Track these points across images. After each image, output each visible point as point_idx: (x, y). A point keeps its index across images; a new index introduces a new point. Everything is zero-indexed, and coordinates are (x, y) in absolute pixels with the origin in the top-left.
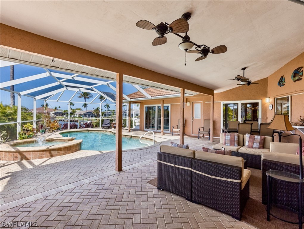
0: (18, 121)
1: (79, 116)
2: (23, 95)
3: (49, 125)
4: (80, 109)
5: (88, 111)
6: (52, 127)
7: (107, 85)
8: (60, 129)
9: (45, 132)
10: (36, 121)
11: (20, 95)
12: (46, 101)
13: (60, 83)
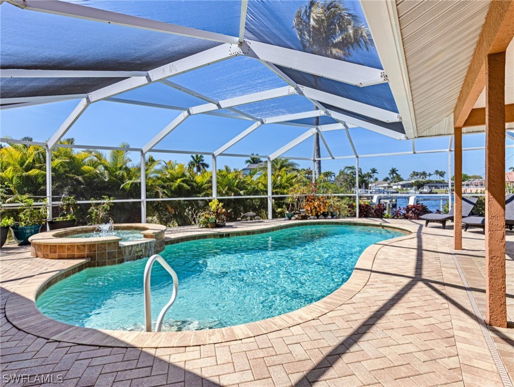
0: (213, 196)
6: (307, 210)
7: (296, 92)
8: (331, 214)
9: (292, 217)
10: (271, 196)
11: (213, 156)
12: (315, 161)
13: (262, 122)
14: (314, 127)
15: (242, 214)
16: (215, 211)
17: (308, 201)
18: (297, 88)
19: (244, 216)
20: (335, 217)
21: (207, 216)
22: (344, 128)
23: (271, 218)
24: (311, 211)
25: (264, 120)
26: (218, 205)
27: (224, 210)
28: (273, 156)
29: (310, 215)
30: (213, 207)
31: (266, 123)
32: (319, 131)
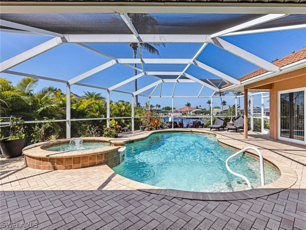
0: (107, 117)
1: (216, 115)
2: (111, 91)
3: (150, 123)
4: (219, 108)
5: (224, 110)
6: (152, 125)
7: (193, 63)
8: (161, 127)
9: (144, 129)
10: (134, 117)
11: (108, 91)
12: (150, 97)
13: (145, 74)
14: (161, 79)
16: (115, 127)
17: (151, 120)
18: (194, 61)
19: (123, 130)
20: (163, 128)
21: (111, 130)
22: (177, 82)
23: (133, 131)
24: (154, 125)
25: (146, 72)
26: (116, 123)
27: (120, 126)
28: (135, 93)
29: (153, 128)
30: (114, 125)
31: (148, 74)
32: (163, 82)
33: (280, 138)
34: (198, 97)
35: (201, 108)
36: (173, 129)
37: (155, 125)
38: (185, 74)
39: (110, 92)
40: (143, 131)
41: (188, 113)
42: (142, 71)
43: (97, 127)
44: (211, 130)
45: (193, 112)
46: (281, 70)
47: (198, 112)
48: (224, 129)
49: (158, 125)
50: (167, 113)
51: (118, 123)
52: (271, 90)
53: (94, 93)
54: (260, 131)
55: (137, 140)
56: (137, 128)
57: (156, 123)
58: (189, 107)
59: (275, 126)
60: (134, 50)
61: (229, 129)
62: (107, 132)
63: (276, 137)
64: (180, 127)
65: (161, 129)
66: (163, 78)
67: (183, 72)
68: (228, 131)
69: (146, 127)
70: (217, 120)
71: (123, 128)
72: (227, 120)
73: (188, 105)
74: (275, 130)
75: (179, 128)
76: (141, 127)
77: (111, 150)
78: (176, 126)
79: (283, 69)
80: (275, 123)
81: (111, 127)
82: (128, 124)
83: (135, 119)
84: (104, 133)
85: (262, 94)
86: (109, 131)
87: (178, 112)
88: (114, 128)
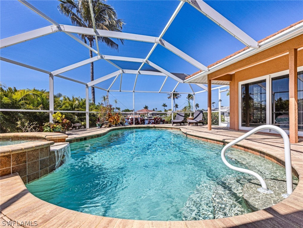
0: (51, 110)
3: (108, 119)
6: (111, 121)
7: (160, 42)
8: (122, 124)
9: (102, 126)
10: (89, 112)
11: (51, 75)
12: (108, 91)
13: (102, 57)
14: (121, 69)
15: (73, 124)
16: (61, 121)
17: (109, 115)
18: (160, 40)
19: (74, 126)
20: (123, 125)
21: (55, 126)
22: (139, 73)
23: (88, 128)
24: (113, 121)
25: (103, 56)
26: (62, 116)
27: (68, 121)
28: (90, 84)
29: (112, 124)
30: (58, 118)
31: (105, 58)
32: (124, 72)
33: (241, 128)
34: (160, 92)
35: (157, 110)
36: (134, 126)
37: (115, 122)
38: (148, 62)
39: (54, 77)
40: (100, 128)
41: (146, 115)
42: (97, 52)
43: (34, 123)
44: (173, 125)
45: (150, 114)
46: (260, 46)
47: (154, 114)
48: (184, 124)
49: (118, 121)
50: (126, 115)
51: (65, 116)
52: (231, 81)
53: (44, 90)
54: (218, 124)
55: (92, 137)
56: (93, 125)
57: (116, 119)
58: (146, 109)
59: (236, 117)
60: (89, 41)
61: (190, 123)
62: (49, 128)
63: (238, 127)
64: (142, 124)
65: (121, 126)
66: (123, 69)
67: (146, 59)
68: (189, 126)
69: (104, 124)
70: (177, 115)
71: (74, 124)
72: (187, 116)
73: (146, 108)
74: (236, 120)
75: (140, 124)
76: (98, 124)
77: (32, 147)
78: (137, 123)
79: (262, 45)
80: (236, 114)
81: (55, 122)
82: (82, 122)
83: (90, 114)
84: (44, 130)
85: (219, 89)
86: (51, 127)
87: (137, 114)
88: (60, 123)
